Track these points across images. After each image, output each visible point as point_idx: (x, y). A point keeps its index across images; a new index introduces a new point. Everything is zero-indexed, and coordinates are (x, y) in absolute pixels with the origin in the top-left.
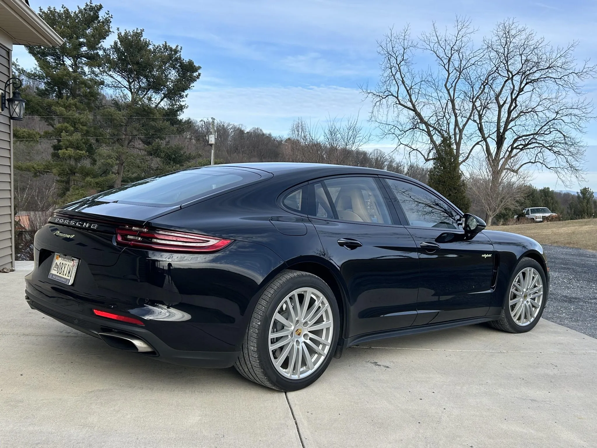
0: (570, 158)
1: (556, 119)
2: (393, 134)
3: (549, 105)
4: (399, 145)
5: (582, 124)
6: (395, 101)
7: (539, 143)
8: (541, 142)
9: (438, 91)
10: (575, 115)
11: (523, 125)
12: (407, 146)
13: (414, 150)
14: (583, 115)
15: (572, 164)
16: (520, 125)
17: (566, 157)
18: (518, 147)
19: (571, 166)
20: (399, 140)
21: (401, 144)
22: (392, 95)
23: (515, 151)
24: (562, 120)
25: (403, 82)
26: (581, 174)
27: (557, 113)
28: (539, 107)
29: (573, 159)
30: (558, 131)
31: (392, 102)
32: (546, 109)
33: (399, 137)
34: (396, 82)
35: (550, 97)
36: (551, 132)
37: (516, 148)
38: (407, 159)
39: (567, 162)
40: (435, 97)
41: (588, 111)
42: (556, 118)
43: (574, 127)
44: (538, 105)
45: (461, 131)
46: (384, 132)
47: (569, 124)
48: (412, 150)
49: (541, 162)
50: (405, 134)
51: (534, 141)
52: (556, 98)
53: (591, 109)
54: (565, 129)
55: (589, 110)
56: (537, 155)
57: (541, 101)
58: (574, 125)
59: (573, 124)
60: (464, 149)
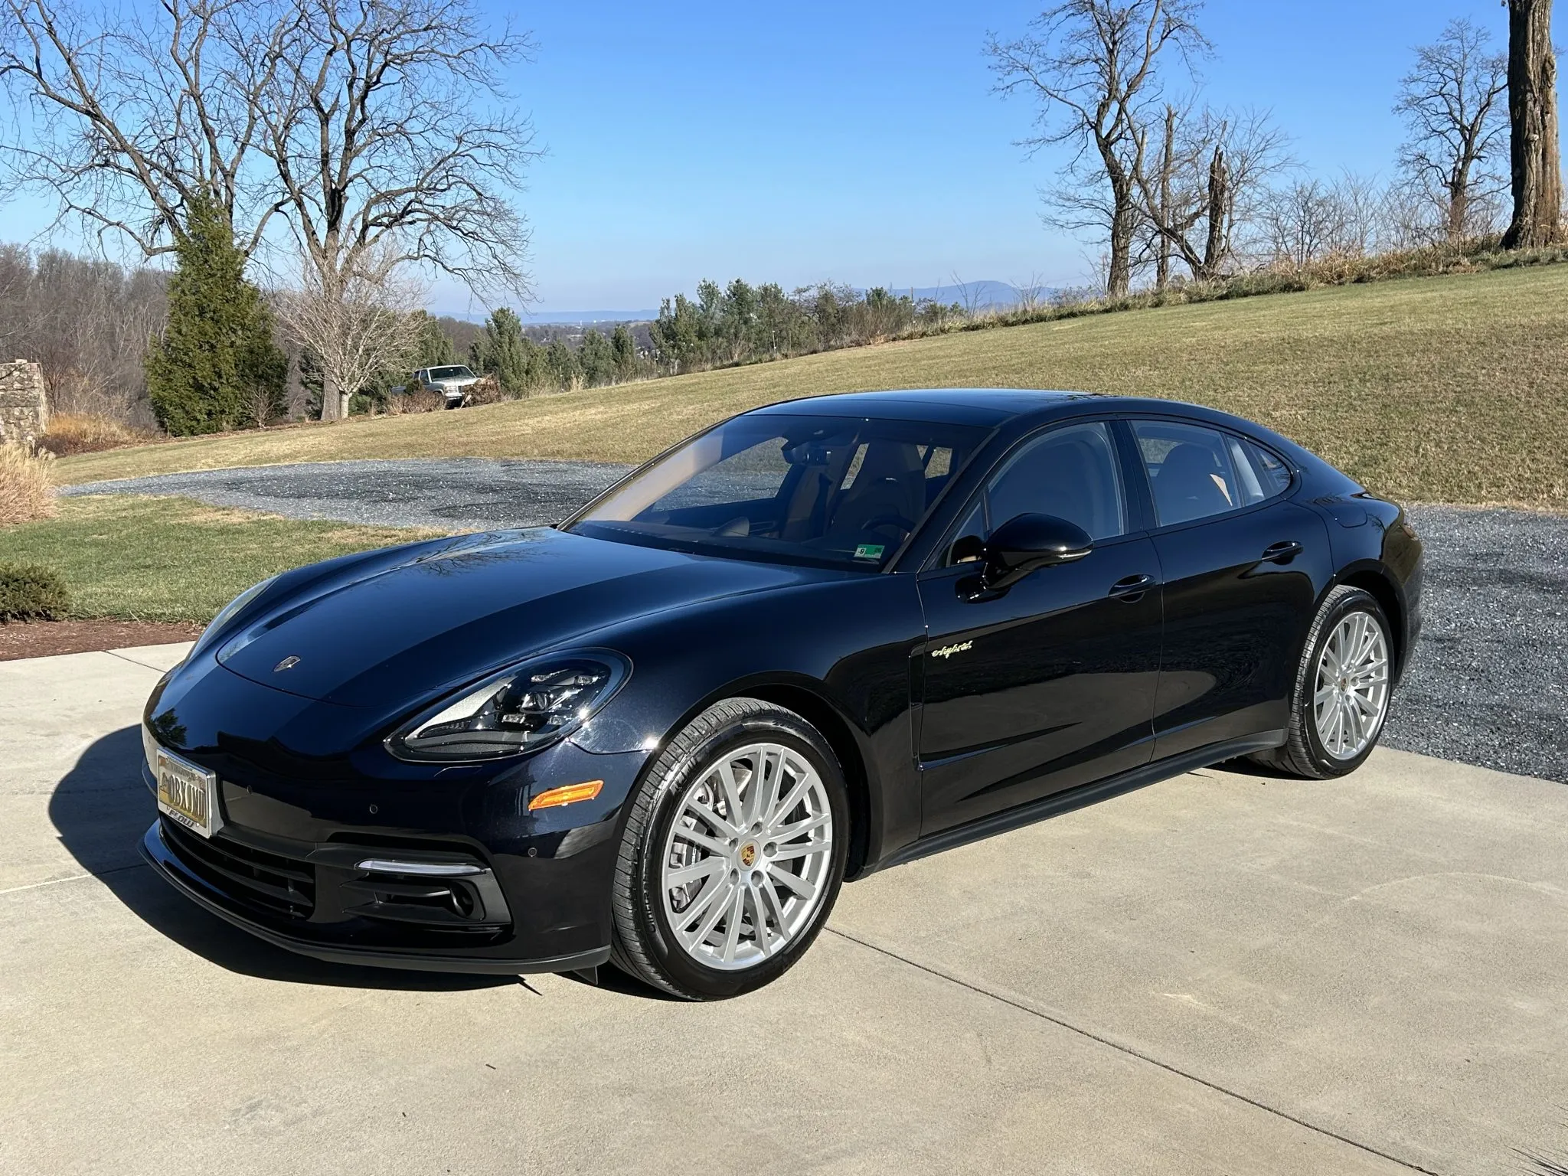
0: (499, 249)
1: (459, 155)
2: (44, 178)
3: (436, 118)
4: (67, 211)
5: (513, 166)
6: (34, 86)
7: (427, 212)
8: (431, 209)
9: (161, 68)
10: (498, 147)
11: (389, 168)
12: (90, 213)
13: (111, 224)
14: (514, 147)
15: (506, 260)
16: (380, 167)
17: (490, 244)
18: (379, 221)
19: (505, 268)
20: (64, 195)
21: (71, 206)
22: (21, 67)
23: (373, 231)
24: (471, 156)
25: (51, 31)
26: (526, 285)
27: (460, 140)
28: (413, 122)
29: (508, 252)
30: (465, 182)
31: (24, 88)
32: (429, 127)
33: (64, 188)
34: (29, 31)
35: (436, 99)
36: (449, 186)
37: (375, 223)
38: (94, 249)
39: (495, 257)
40: (155, 84)
41: (524, 139)
42: (458, 152)
43: (499, 175)
44: (410, 118)
45: (229, 175)
46: (16, 173)
47: (487, 168)
48: (106, 224)
49: (432, 255)
50: (76, 179)
51: (417, 206)
52: (450, 102)
53: (530, 133)
54: (479, 176)
55: (524, 137)
56: (420, 240)
57: (414, 108)
58: (500, 170)
59: (497, 167)
60: (243, 223)
